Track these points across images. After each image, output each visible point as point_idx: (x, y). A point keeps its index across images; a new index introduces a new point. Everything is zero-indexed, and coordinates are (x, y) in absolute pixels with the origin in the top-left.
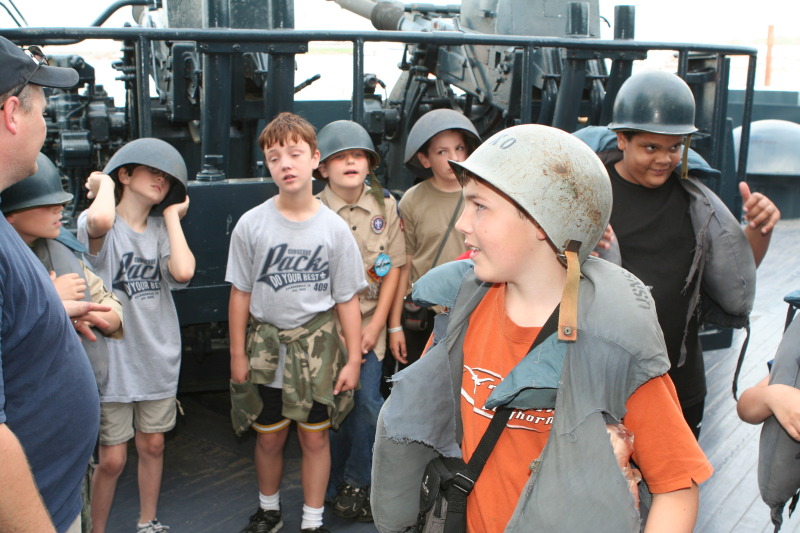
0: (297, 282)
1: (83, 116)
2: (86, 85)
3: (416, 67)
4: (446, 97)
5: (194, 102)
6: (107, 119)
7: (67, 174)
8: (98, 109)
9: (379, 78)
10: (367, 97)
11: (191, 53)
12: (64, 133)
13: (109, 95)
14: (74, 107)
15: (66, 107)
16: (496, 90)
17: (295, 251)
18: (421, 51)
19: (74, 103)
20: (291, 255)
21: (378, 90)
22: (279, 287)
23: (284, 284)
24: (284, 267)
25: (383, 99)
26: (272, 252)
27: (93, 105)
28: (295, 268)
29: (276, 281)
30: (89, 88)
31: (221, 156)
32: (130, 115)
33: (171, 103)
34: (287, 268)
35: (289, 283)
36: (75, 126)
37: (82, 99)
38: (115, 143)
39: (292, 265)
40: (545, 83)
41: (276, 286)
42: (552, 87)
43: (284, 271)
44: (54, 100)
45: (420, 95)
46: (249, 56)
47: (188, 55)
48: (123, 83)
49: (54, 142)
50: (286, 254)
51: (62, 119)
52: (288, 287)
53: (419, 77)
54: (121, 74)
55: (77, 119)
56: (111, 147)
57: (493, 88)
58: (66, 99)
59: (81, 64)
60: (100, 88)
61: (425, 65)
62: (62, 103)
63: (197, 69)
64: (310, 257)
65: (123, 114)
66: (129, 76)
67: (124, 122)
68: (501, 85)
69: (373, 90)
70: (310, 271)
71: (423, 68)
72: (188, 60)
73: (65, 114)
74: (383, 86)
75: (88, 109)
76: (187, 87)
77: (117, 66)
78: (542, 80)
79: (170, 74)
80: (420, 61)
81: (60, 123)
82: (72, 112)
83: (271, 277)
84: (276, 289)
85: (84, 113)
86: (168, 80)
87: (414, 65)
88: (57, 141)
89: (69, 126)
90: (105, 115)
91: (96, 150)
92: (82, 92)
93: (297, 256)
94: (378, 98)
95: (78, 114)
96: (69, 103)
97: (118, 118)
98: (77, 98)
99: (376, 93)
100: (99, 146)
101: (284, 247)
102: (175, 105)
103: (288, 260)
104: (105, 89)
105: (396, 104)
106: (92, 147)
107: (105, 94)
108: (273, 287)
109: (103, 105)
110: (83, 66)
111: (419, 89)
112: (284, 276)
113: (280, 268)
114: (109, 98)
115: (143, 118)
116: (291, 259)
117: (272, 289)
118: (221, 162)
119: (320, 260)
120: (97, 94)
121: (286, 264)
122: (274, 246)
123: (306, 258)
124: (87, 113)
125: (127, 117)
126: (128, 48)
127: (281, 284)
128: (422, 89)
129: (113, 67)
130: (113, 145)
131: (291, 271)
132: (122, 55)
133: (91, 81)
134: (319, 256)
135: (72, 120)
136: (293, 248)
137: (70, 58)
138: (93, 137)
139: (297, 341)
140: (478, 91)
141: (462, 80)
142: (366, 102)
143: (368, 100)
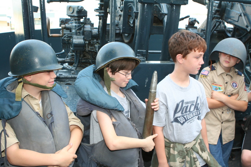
0: (192, 118)
1: (82, 30)
2: (84, 18)
3: (216, 15)
4: (223, 28)
5: (132, 25)
6: (91, 32)
7: (74, 53)
8: (88, 28)
9: (197, 20)
10: (191, 27)
11: (132, 4)
12: (75, 36)
13: (92, 22)
14: (78, 26)
15: (76, 26)
17: (187, 103)
18: (218, 9)
19: (79, 25)
20: (186, 105)
21: (196, 25)
22: (184, 123)
23: (186, 121)
24: (184, 112)
25: (198, 28)
26: (178, 105)
27: (86, 26)
28: (189, 111)
29: (181, 120)
30: (85, 19)
31: (145, 51)
32: (100, 30)
33: (121, 26)
34: (186, 112)
35: (188, 120)
36: (78, 34)
37: (82, 23)
38: (93, 41)
39: (188, 110)
41: (182, 122)
43: (184, 114)
44: (71, 23)
45: (215, 27)
46: (157, 6)
47: (130, 5)
48: (98, 17)
49: (70, 40)
50: (184, 105)
51: (74, 31)
52: (187, 122)
53: (217, 20)
54: (98, 13)
55: (79, 31)
56: (92, 43)
58: (76, 23)
59: (82, 9)
60: (89, 19)
61: (219, 15)
62: (74, 24)
63: (135, 10)
64: (194, 104)
65: (97, 30)
66: (101, 14)
67: (97, 33)
69: (194, 24)
70: (195, 111)
71: (219, 16)
72: (130, 7)
73: (75, 29)
74: (198, 23)
75: (84, 27)
76: (129, 19)
77: (96, 10)
79: (122, 13)
80: (217, 13)
81: (73, 32)
82: (78, 28)
83: (178, 119)
84: (182, 124)
85: (82, 29)
86: (120, 16)
87: (215, 15)
88: (71, 39)
89: (76, 34)
90: (90, 30)
91: (86, 44)
92: (82, 20)
93: (189, 105)
94: (196, 28)
95: (80, 29)
96: (77, 25)
97: (95, 31)
98: (80, 23)
99: (195, 26)
100: (87, 42)
101: (183, 101)
102: (123, 27)
103: (185, 108)
104: (90, 20)
105: (204, 30)
106: (85, 42)
107: (91, 22)
108: (180, 123)
109: (89, 26)
110: (83, 10)
111: (215, 25)
112: (185, 117)
113: (182, 113)
114: (92, 23)
115: (112, 31)
116: (187, 107)
117: (179, 124)
118: (145, 53)
119: (198, 104)
120: (87, 21)
121: (184, 110)
122: (178, 102)
123: (193, 105)
124: (83, 29)
125: (99, 31)
126: (101, 3)
127: (184, 121)
128: (217, 25)
129: (95, 11)
130: (93, 42)
131: (188, 113)
132: (99, 6)
133: (86, 16)
134: (198, 103)
135: (78, 31)
136: (187, 101)
137: (79, 7)
138: (85, 38)
139: (192, 148)
140: (247, 27)
141: (238, 21)
142: (192, 29)
143: (192, 28)
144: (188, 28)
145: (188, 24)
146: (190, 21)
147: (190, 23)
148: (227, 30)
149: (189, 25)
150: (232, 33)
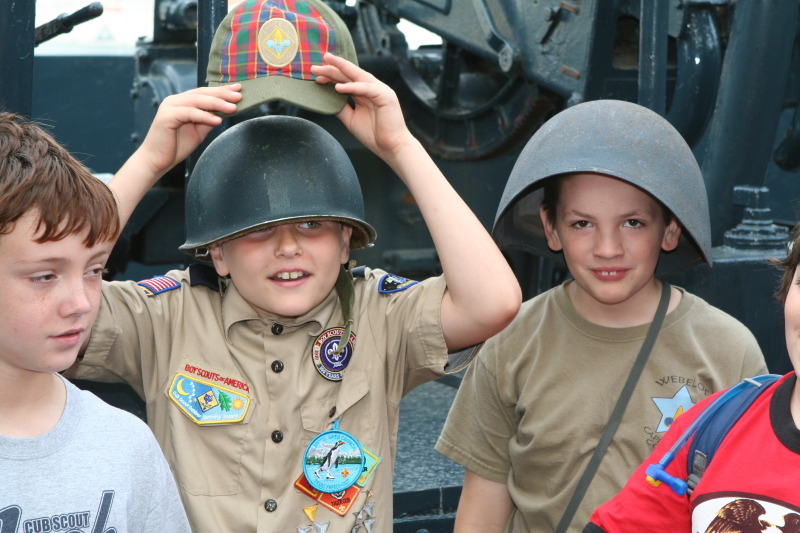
16: (545, 40)
40: (687, 19)
42: (702, 33)
57: (540, 35)
68: (562, 26)
78: (680, 14)
134: (108, 525)
140: (496, 43)
141: (446, 11)
142: (176, 68)
143: (182, 63)
144: (156, 62)
145: (150, 36)
146: (163, 17)
147: (165, 29)
148: (412, 61)
149: (156, 41)
150: (437, 81)
